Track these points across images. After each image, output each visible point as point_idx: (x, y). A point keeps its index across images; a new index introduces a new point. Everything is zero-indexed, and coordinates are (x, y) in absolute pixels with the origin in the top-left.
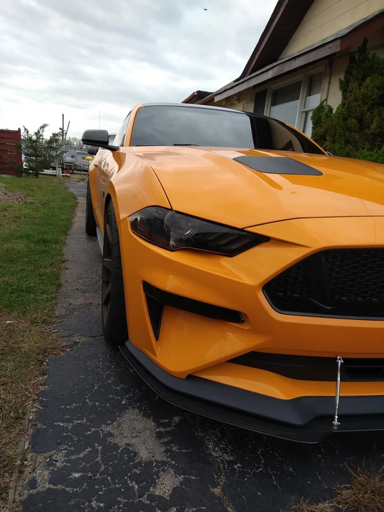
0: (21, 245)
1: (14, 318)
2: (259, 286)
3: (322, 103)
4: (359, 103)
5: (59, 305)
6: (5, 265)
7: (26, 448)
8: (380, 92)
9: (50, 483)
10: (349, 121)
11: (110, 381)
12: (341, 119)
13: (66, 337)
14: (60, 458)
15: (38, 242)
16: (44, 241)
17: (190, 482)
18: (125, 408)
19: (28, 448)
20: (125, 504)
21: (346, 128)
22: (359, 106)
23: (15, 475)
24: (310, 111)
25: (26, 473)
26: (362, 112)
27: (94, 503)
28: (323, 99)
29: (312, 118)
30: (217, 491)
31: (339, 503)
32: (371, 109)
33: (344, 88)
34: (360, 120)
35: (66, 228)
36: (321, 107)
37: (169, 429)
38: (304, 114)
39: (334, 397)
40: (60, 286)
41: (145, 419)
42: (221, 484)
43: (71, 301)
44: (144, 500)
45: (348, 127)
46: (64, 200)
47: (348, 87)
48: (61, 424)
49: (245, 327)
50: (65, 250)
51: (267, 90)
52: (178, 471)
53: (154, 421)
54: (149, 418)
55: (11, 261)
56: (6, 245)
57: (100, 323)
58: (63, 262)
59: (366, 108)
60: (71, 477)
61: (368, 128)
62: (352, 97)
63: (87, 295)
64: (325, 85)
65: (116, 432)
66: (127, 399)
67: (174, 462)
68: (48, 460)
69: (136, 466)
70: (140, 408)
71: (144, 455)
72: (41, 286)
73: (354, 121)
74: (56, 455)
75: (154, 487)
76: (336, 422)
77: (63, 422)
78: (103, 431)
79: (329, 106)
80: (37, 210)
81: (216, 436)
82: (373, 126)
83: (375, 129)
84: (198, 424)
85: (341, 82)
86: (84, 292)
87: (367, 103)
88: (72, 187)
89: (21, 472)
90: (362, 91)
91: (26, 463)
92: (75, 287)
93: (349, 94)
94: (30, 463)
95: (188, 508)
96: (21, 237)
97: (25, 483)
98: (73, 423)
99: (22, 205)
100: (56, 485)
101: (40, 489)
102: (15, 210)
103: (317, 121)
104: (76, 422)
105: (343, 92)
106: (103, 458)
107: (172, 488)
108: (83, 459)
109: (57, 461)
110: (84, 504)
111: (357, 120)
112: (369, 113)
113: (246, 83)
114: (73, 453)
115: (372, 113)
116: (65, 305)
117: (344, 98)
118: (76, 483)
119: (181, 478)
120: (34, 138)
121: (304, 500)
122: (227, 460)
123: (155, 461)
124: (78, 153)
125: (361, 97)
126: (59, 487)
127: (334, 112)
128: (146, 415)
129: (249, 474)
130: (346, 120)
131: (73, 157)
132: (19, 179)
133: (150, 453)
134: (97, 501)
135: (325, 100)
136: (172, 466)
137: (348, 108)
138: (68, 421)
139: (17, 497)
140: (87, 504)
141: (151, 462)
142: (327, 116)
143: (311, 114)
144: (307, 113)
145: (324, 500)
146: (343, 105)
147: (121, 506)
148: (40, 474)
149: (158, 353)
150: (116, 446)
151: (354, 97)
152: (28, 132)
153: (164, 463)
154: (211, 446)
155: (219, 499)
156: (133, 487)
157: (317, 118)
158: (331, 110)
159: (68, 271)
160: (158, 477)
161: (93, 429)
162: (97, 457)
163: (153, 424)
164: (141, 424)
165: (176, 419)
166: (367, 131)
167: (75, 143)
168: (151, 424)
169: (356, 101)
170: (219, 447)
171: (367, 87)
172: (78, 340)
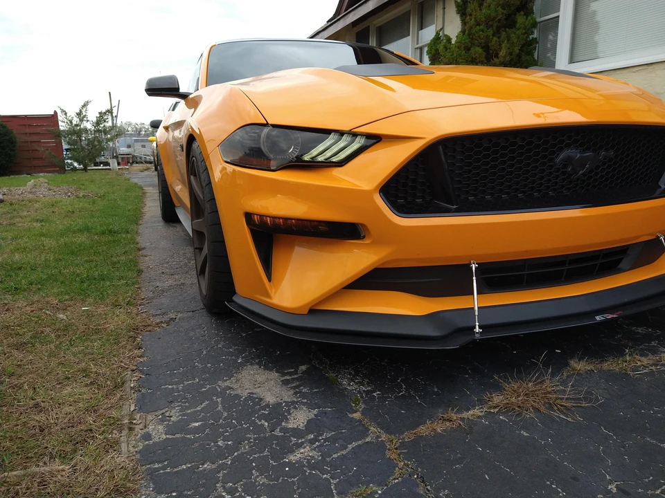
0: (82, 239)
1: (90, 304)
2: (375, 190)
3: (438, 34)
4: (481, 27)
5: (143, 289)
6: (66, 257)
7: (132, 409)
8: (505, 12)
9: (166, 434)
10: (472, 51)
11: (220, 346)
12: (462, 48)
13: (159, 315)
14: (175, 415)
15: (103, 233)
16: (110, 231)
17: (325, 413)
18: (242, 365)
19: (135, 410)
20: (255, 439)
21: (470, 59)
22: (483, 31)
23: (125, 432)
24: (425, 46)
25: (136, 430)
26: (487, 37)
27: (220, 443)
28: (439, 29)
29: (429, 53)
30: (357, 416)
31: (490, 408)
32: (497, 33)
33: (462, 11)
34: (486, 48)
35: (136, 217)
36: (437, 39)
37: (295, 376)
38: (418, 51)
39: (473, 308)
40: (140, 272)
41: (267, 372)
42: (360, 410)
43: (158, 284)
44: (277, 433)
45: (472, 58)
46: (127, 190)
47: (466, 9)
48: (170, 387)
49: (367, 241)
50: (139, 239)
51: (369, 26)
52: (310, 407)
53: (277, 372)
54: (271, 370)
55: (72, 253)
56: (62, 240)
57: (199, 297)
58: (139, 250)
59: (490, 32)
60: (190, 426)
61: (497, 56)
62: (473, 22)
63: (176, 277)
64: (439, 11)
65: (235, 386)
66: (243, 358)
67: (305, 401)
68: (160, 417)
69: (263, 408)
70: (260, 364)
71: (270, 399)
72: (117, 274)
73: (479, 50)
74: (168, 412)
75: (287, 422)
76: (477, 330)
77: (172, 385)
78: (219, 386)
79: (446, 36)
80: (94, 203)
81: (350, 374)
82: (502, 53)
83: (505, 56)
84: (328, 368)
85: (458, 5)
86: (172, 275)
87: (492, 26)
88: (135, 178)
89: (131, 429)
90: (484, 11)
91: (134, 422)
92: (161, 272)
93: (468, 17)
94: (140, 421)
95: (327, 432)
96: (80, 231)
97: (138, 437)
98: (183, 384)
99: (73, 199)
100: (174, 435)
101: (156, 440)
102: (65, 205)
103: (434, 55)
104: (186, 383)
105: (461, 16)
106: (224, 407)
107: (306, 421)
108: (201, 411)
109: (171, 417)
110: (208, 445)
111: (482, 48)
112: (495, 38)
113: (342, 20)
114: (188, 408)
115: (499, 38)
116: (151, 289)
117: (464, 23)
118: (196, 430)
119: (315, 412)
120: (76, 121)
121: (453, 410)
122: (364, 391)
123: (284, 402)
124: (136, 141)
125: (483, 19)
126: (177, 436)
127: (453, 42)
128: (266, 368)
129: (391, 398)
130: (469, 49)
131: (129, 146)
132: (63, 175)
133: (278, 397)
134: (224, 440)
135: (441, 29)
136: (304, 404)
137: (469, 35)
138: (176, 383)
139: (132, 449)
140: (212, 444)
141: (279, 404)
142: (446, 48)
143: (426, 49)
144: (421, 49)
145: (474, 407)
146: (463, 32)
147: (252, 440)
148: (154, 429)
149: (272, 294)
150: (238, 397)
151: (476, 21)
152: (66, 114)
153: (293, 403)
154: (345, 383)
155: (360, 421)
156: (263, 425)
157: (433, 51)
158: (449, 40)
159: (147, 258)
160: (290, 414)
161: (208, 386)
162: (218, 407)
163: (277, 374)
164: (264, 376)
165: (303, 368)
166: (495, 59)
167: (130, 129)
168: (274, 375)
169: (478, 25)
170: (354, 382)
171: (489, 6)
172: (174, 317)
